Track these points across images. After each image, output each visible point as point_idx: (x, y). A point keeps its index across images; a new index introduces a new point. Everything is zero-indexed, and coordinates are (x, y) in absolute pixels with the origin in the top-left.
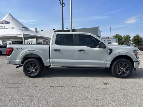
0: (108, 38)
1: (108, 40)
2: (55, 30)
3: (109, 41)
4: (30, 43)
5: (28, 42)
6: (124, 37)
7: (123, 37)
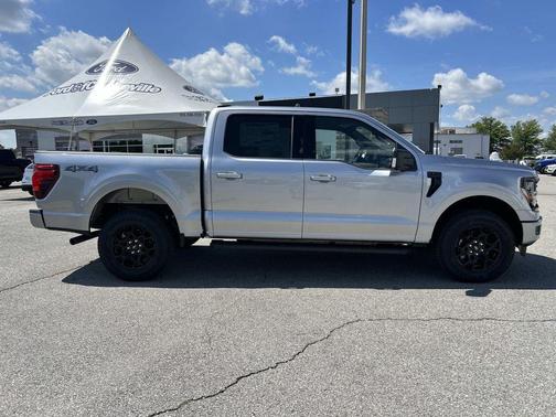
0: (452, 132)
1: (451, 142)
2: (262, 98)
3: (454, 145)
4: (165, 149)
5: (155, 146)
6: (516, 128)
7: (510, 129)
